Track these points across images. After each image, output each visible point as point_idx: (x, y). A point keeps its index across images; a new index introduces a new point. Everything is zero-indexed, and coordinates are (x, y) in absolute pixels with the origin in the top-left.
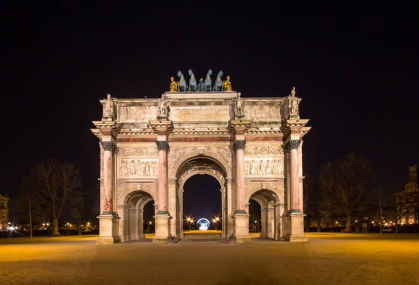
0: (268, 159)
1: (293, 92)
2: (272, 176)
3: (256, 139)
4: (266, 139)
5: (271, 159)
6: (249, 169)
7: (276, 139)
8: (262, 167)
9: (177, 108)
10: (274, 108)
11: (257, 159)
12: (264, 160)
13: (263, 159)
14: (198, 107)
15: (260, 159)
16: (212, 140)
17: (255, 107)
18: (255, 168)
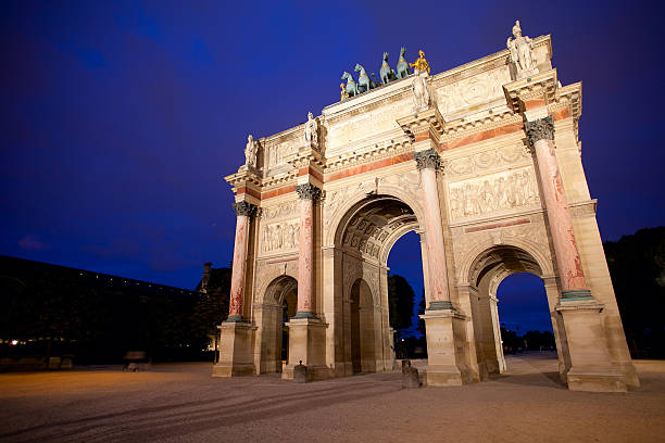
0: (498, 176)
1: (516, 29)
2: (514, 211)
3: (467, 141)
4: (487, 135)
5: (506, 175)
6: (461, 205)
7: (509, 130)
8: (488, 195)
9: (337, 126)
10: (497, 72)
11: (477, 182)
12: (492, 179)
13: (487, 178)
14: (367, 115)
15: (483, 179)
16: (389, 163)
17: (461, 83)
18: (473, 201)
